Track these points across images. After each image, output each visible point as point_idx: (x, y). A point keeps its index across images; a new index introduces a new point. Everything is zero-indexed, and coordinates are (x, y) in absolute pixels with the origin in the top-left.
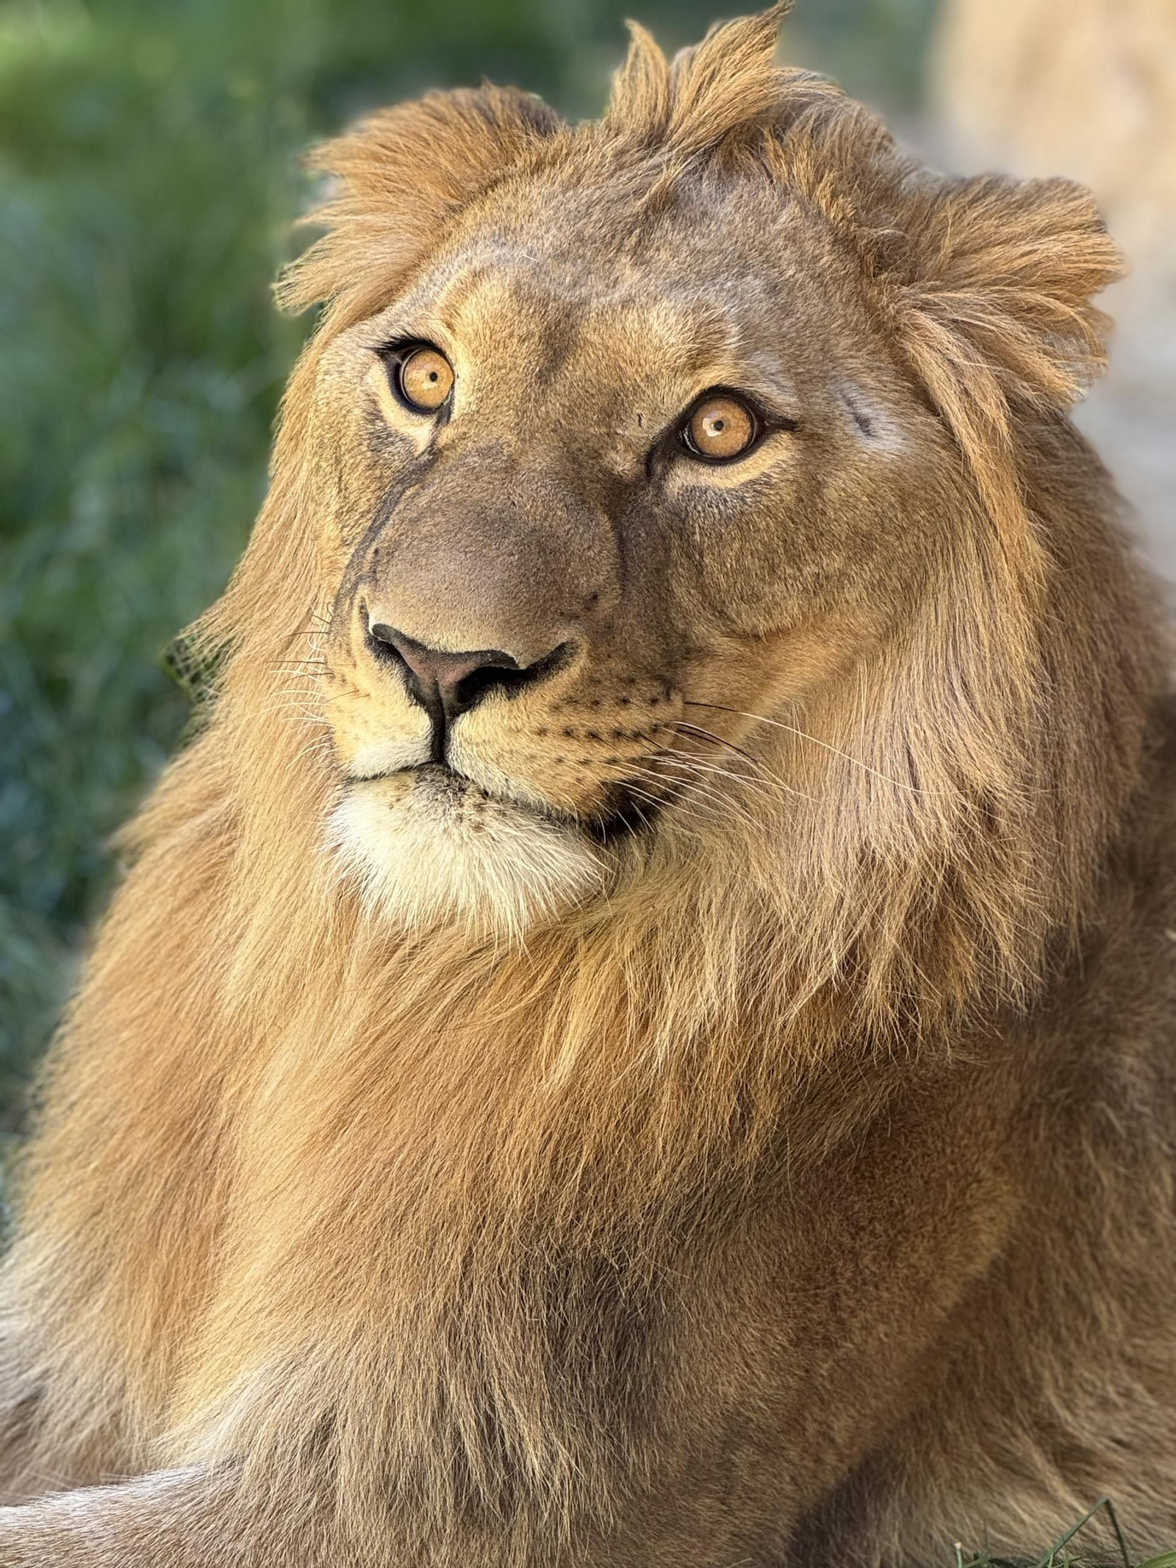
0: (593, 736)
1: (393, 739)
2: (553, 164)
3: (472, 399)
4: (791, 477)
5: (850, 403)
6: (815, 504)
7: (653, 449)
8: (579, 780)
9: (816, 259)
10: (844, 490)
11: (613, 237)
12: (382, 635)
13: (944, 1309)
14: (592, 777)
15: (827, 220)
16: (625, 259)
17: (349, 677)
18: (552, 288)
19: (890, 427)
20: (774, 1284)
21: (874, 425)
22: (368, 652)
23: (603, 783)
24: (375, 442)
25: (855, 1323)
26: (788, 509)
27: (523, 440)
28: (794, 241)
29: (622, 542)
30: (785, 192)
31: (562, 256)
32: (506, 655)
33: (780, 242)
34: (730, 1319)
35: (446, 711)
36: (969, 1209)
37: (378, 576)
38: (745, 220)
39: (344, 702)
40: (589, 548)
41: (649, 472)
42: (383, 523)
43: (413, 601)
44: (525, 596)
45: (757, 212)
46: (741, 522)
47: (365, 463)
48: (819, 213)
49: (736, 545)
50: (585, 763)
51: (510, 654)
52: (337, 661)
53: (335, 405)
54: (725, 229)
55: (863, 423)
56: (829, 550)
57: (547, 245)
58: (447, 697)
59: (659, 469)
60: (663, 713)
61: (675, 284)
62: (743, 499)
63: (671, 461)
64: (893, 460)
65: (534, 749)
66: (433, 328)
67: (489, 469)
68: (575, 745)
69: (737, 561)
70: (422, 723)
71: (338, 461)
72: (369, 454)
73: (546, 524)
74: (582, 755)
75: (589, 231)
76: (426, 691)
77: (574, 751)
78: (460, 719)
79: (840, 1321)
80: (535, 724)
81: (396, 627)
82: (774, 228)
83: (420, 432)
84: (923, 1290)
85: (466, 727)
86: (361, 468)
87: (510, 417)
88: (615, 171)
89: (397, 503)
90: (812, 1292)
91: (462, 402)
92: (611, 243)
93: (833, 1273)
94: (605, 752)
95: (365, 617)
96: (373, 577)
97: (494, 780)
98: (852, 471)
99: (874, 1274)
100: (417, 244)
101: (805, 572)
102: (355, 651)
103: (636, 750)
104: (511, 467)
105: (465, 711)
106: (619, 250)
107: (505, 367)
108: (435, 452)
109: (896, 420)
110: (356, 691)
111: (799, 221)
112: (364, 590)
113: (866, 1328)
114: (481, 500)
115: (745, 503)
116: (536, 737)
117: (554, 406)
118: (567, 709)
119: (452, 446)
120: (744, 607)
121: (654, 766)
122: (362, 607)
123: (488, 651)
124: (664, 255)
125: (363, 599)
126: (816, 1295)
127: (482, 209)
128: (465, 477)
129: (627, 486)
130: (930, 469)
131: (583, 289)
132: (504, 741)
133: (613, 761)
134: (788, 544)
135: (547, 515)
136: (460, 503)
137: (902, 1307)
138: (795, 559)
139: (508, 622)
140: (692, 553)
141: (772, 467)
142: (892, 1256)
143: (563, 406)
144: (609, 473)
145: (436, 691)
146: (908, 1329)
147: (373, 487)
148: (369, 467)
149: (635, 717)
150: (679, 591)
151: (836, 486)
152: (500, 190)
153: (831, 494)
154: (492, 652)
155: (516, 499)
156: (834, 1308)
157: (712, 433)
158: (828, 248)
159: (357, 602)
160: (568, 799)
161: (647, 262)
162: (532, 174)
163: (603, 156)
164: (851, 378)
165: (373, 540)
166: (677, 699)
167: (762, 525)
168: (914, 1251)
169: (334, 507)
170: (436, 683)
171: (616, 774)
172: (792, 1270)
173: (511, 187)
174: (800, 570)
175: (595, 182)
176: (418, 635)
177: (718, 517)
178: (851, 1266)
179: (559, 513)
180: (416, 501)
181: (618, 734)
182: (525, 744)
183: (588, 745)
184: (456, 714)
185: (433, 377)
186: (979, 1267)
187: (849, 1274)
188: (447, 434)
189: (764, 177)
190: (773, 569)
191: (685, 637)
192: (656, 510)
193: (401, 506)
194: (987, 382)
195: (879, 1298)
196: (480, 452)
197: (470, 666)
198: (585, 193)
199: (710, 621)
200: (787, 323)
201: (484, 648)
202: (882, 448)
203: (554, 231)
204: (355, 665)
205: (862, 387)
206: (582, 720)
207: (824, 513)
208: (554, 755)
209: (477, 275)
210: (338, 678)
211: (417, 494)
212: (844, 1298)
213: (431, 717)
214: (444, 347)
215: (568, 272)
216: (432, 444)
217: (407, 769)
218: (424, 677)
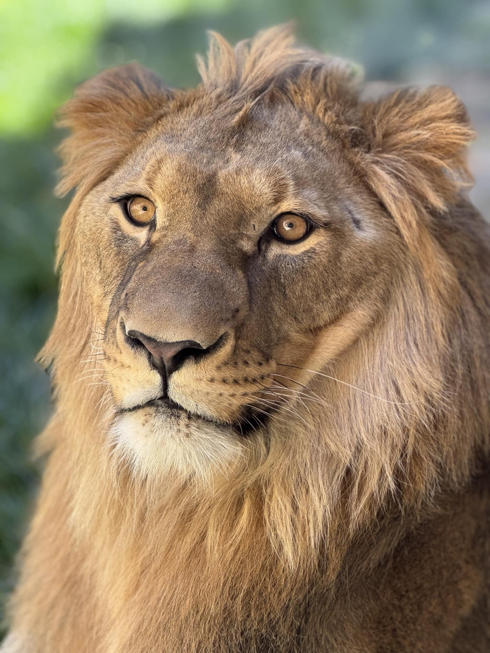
0: (236, 382)
1: (144, 388)
2: (188, 106)
3: (165, 220)
4: (325, 249)
5: (350, 212)
6: (336, 264)
7: (261, 238)
8: (230, 405)
9: (319, 143)
10: (349, 257)
11: (223, 138)
12: (133, 336)
13: (451, 632)
14: (237, 403)
15: (324, 124)
16: (230, 149)
17: (118, 358)
18: (198, 166)
19: (370, 225)
20: (363, 627)
21: (363, 224)
22: (127, 345)
23: (241, 405)
24: (118, 242)
25: (406, 643)
26: (324, 266)
27: (197, 236)
28: (308, 137)
29: (249, 284)
30: (301, 111)
31: (201, 149)
32: (196, 343)
33: (302, 137)
34: (342, 646)
35: (167, 372)
36: (456, 582)
37: (128, 306)
38: (285, 128)
39: (117, 372)
40: (234, 287)
41: (260, 249)
42: (128, 281)
43: (149, 318)
44: (203, 312)
45: (290, 124)
46: (302, 272)
47: (114, 253)
48: (319, 120)
49: (300, 284)
50: (233, 395)
51: (198, 342)
52: (112, 351)
53: (94, 229)
54: (277, 133)
55: (357, 222)
56: (342, 287)
57: (194, 143)
58: (167, 364)
59: (263, 248)
60: (265, 370)
61: (258, 159)
62: (303, 260)
63: (269, 242)
64: (371, 241)
65: (209, 389)
66: (141, 186)
67: (181, 251)
68: (228, 387)
69: (301, 292)
70: (157, 378)
71: (99, 256)
72: (115, 248)
73: (212, 276)
74: (231, 391)
75: (212, 136)
76: (157, 362)
77: (227, 390)
78: (173, 375)
79: (399, 643)
80: (209, 377)
81: (141, 331)
82: (298, 131)
83: (142, 235)
84: (438, 623)
85: (177, 378)
86: (112, 256)
87: (189, 226)
88: (217, 106)
89: (134, 271)
90: (382, 629)
91: (161, 221)
92: (223, 141)
93: (391, 618)
94: (241, 390)
95: (123, 327)
96: (126, 307)
97: (190, 405)
98: (352, 247)
99: (411, 618)
100: (123, 148)
101: (332, 298)
102: (121, 346)
103: (255, 388)
104: (192, 249)
105: (175, 370)
106: (227, 145)
107: (178, 205)
108: (150, 246)
109: (373, 221)
110: (123, 365)
111: (309, 126)
112: (122, 314)
113: (412, 645)
114: (179, 266)
115: (304, 262)
116: (209, 383)
117: (211, 219)
118: (224, 368)
119: (159, 241)
120: (304, 315)
121: (263, 396)
122: (121, 323)
123: (187, 341)
124: (249, 147)
125: (122, 319)
126: (384, 630)
127: (157, 129)
128: (169, 255)
129: (249, 257)
130: (389, 245)
131: (213, 165)
132: (194, 385)
133: (245, 394)
134: (325, 283)
135: (212, 272)
136: (169, 268)
137: (429, 634)
138: (328, 291)
139: (196, 325)
140: (282, 288)
141: (316, 245)
142: (420, 608)
143: (216, 220)
144: (241, 250)
145: (162, 362)
146: (432, 644)
147: (119, 265)
148: (116, 255)
149: (253, 371)
150: (276, 308)
151: (347, 255)
152: (164, 120)
153: (344, 259)
154: (189, 341)
155: (196, 265)
156: (395, 636)
157: (287, 229)
158: (324, 138)
159: (119, 320)
160: (225, 414)
161: (242, 150)
162: (178, 111)
163: (211, 98)
164: (349, 198)
165: (124, 289)
166: (273, 364)
167: (313, 274)
168: (430, 604)
169: (98, 278)
170: (162, 358)
171: (247, 400)
172: (370, 619)
173: (169, 118)
174: (329, 297)
175: (209, 112)
176: (152, 335)
177: (292, 269)
178: (400, 615)
179: (218, 271)
180: (145, 269)
181: (246, 380)
182: (204, 387)
183: (234, 387)
184: (171, 372)
185: (145, 209)
186: (465, 611)
187: (399, 619)
188: (156, 236)
189: (290, 104)
190: (318, 296)
191: (278, 331)
192: (264, 268)
193: (137, 272)
194: (407, 202)
195: (416, 630)
196: (175, 243)
197: (179, 348)
198: (207, 118)
199: (290, 323)
200: (315, 173)
201: (185, 339)
202: (366, 235)
203: (196, 137)
204: (121, 353)
205: (355, 203)
206: (229, 373)
207: (341, 269)
208: (218, 392)
209: (160, 162)
210: (112, 359)
211: (144, 266)
212: (398, 631)
213: (160, 374)
214: (147, 196)
215: (205, 156)
216: (148, 241)
217: (150, 403)
218: (156, 356)
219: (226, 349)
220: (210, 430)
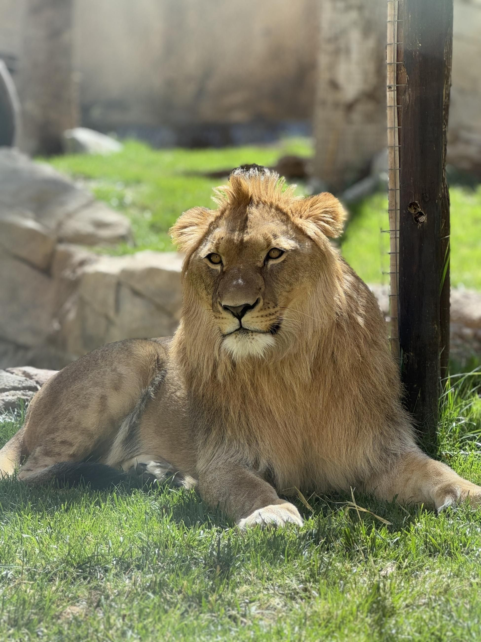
0: (266, 316)
1: (232, 325)
7: (264, 260)
10: (299, 259)
12: (225, 307)
14: (268, 323)
22: (223, 311)
23: (270, 325)
24: (210, 272)
35: (240, 317)
37: (221, 297)
39: (220, 321)
40: (257, 280)
50: (266, 321)
51: (249, 303)
52: (218, 315)
58: (240, 314)
59: (266, 263)
60: (276, 309)
63: (268, 260)
65: (257, 320)
70: (237, 321)
76: (236, 314)
77: (264, 319)
78: (242, 318)
80: (256, 316)
81: (228, 305)
83: (218, 267)
85: (243, 320)
86: (208, 278)
91: (224, 261)
94: (268, 319)
95: (221, 305)
97: (251, 328)
102: (221, 311)
103: (273, 317)
104: (239, 270)
105: (243, 316)
107: (230, 255)
110: (223, 318)
112: (219, 300)
115: (283, 265)
116: (257, 318)
117: (244, 257)
118: (261, 311)
121: (277, 319)
125: (219, 302)
129: (261, 268)
132: (251, 320)
133: (271, 320)
139: (247, 297)
140: (275, 276)
143: (246, 257)
144: (257, 266)
145: (238, 314)
147: (213, 282)
149: (272, 310)
150: (275, 284)
153: (297, 260)
154: (246, 304)
157: (273, 254)
160: (265, 329)
165: (217, 290)
166: (278, 307)
167: (286, 268)
170: (237, 312)
171: (272, 322)
176: (232, 305)
177: (278, 269)
181: (270, 314)
182: (255, 320)
183: (266, 318)
185: (216, 257)
191: (277, 293)
192: (267, 271)
197: (242, 307)
199: (282, 289)
201: (244, 303)
206: (263, 313)
208: (261, 321)
210: (218, 317)
213: (237, 319)
214: (217, 253)
216: (222, 270)
217: (236, 330)
218: (235, 312)
219: (261, 304)
220: (261, 335)
